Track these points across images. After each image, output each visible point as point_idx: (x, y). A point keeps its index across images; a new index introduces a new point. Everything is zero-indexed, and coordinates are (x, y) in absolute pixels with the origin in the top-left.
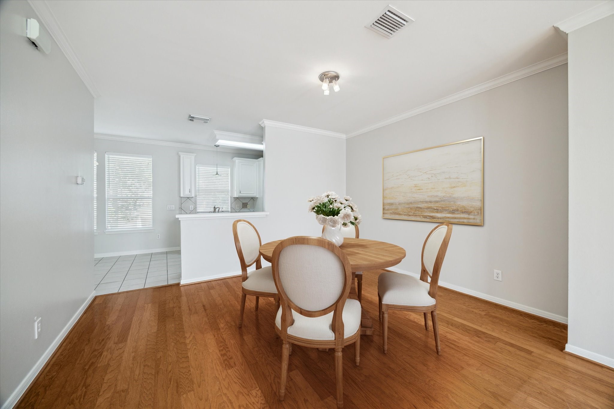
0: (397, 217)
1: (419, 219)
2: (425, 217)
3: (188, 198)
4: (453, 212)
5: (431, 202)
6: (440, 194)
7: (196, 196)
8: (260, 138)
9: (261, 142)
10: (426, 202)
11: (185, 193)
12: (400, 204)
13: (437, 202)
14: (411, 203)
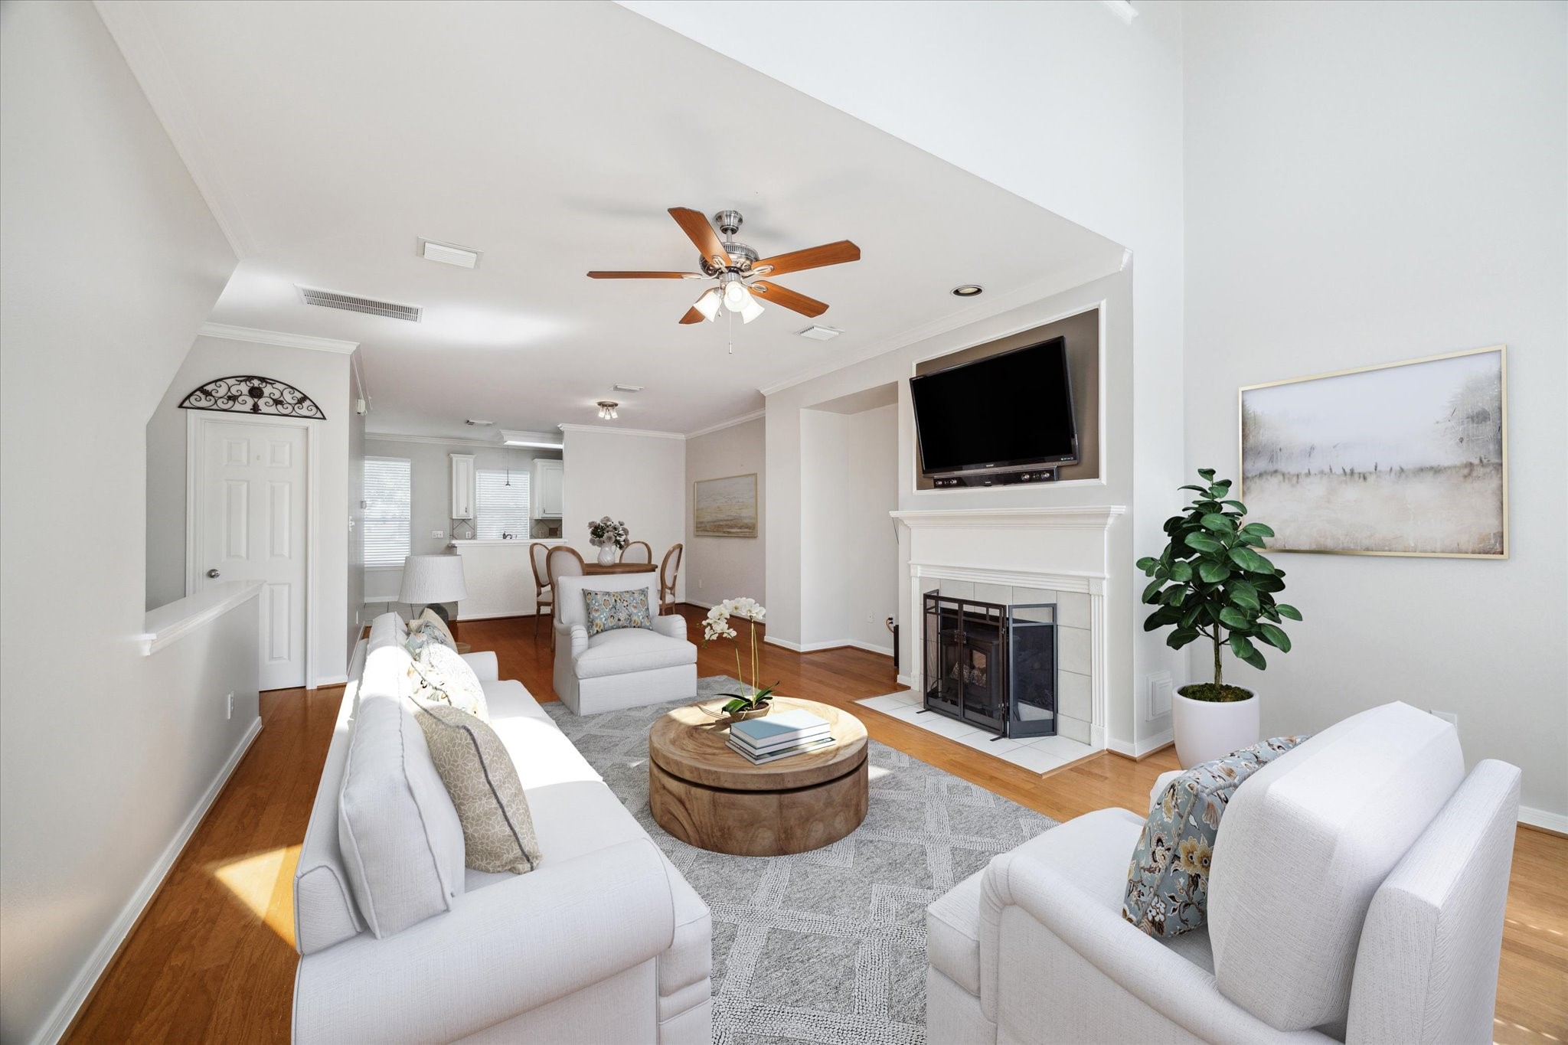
0: (706, 533)
1: (721, 534)
2: (724, 532)
3: (463, 520)
4: (740, 528)
5: (728, 520)
6: (733, 514)
7: (475, 517)
8: (559, 435)
9: (560, 441)
10: (725, 520)
11: (459, 513)
12: (708, 522)
13: (731, 520)
14: (715, 521)
